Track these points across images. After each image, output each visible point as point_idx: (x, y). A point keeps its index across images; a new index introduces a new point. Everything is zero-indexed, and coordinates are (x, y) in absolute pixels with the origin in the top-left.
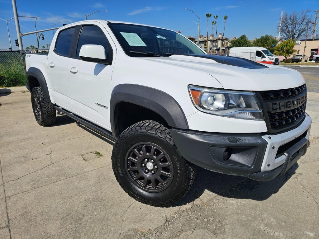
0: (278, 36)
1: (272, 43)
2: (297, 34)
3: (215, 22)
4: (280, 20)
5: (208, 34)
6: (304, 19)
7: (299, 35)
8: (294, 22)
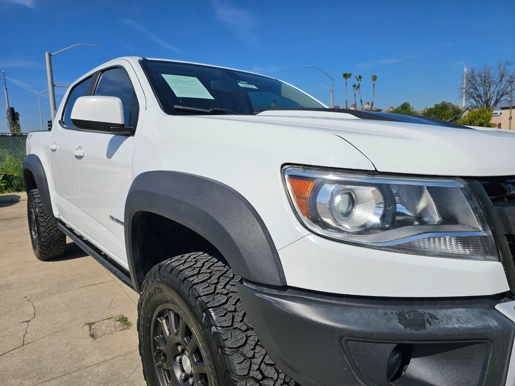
0: (462, 104)
1: (454, 114)
2: (494, 99)
3: (357, 86)
4: (463, 78)
5: (347, 104)
6: (503, 76)
7: (497, 100)
8: (487, 81)
